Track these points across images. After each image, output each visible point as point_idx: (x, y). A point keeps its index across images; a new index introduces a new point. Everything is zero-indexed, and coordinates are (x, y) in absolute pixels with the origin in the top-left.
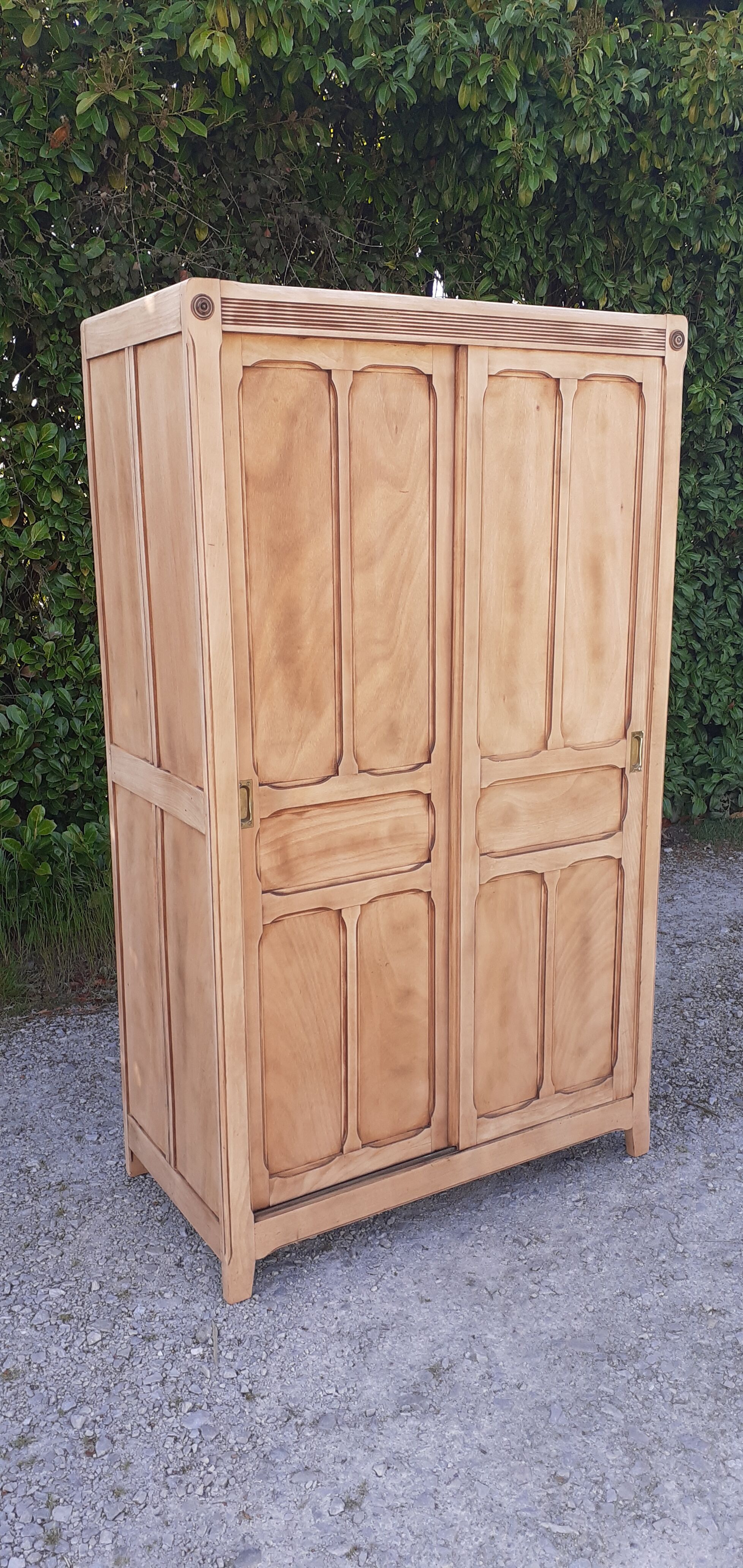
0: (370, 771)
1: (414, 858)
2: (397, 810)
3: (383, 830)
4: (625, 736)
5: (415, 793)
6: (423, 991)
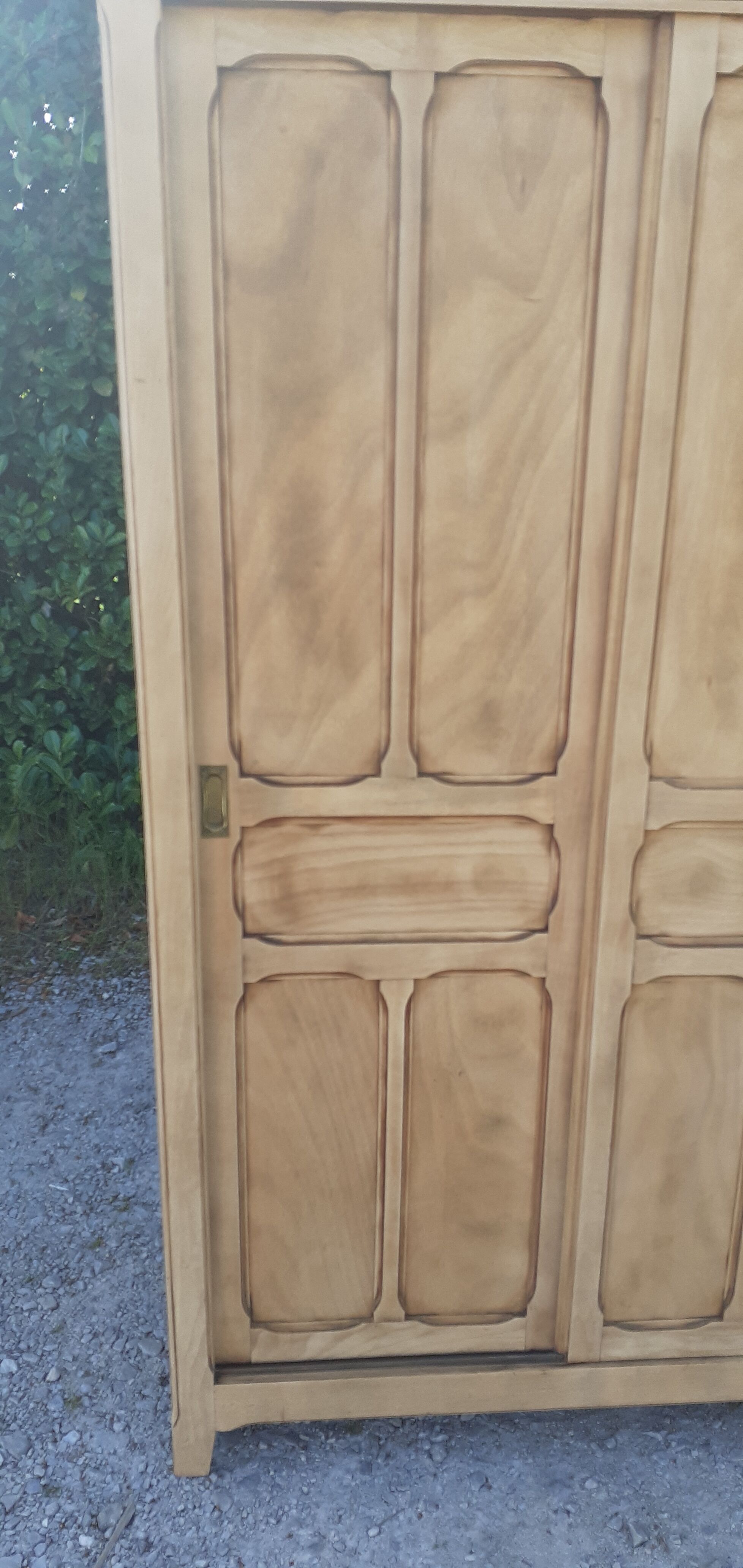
0: (439, 776)
1: (518, 921)
2: (490, 843)
3: (464, 871)
5: (525, 820)
6: (527, 1124)
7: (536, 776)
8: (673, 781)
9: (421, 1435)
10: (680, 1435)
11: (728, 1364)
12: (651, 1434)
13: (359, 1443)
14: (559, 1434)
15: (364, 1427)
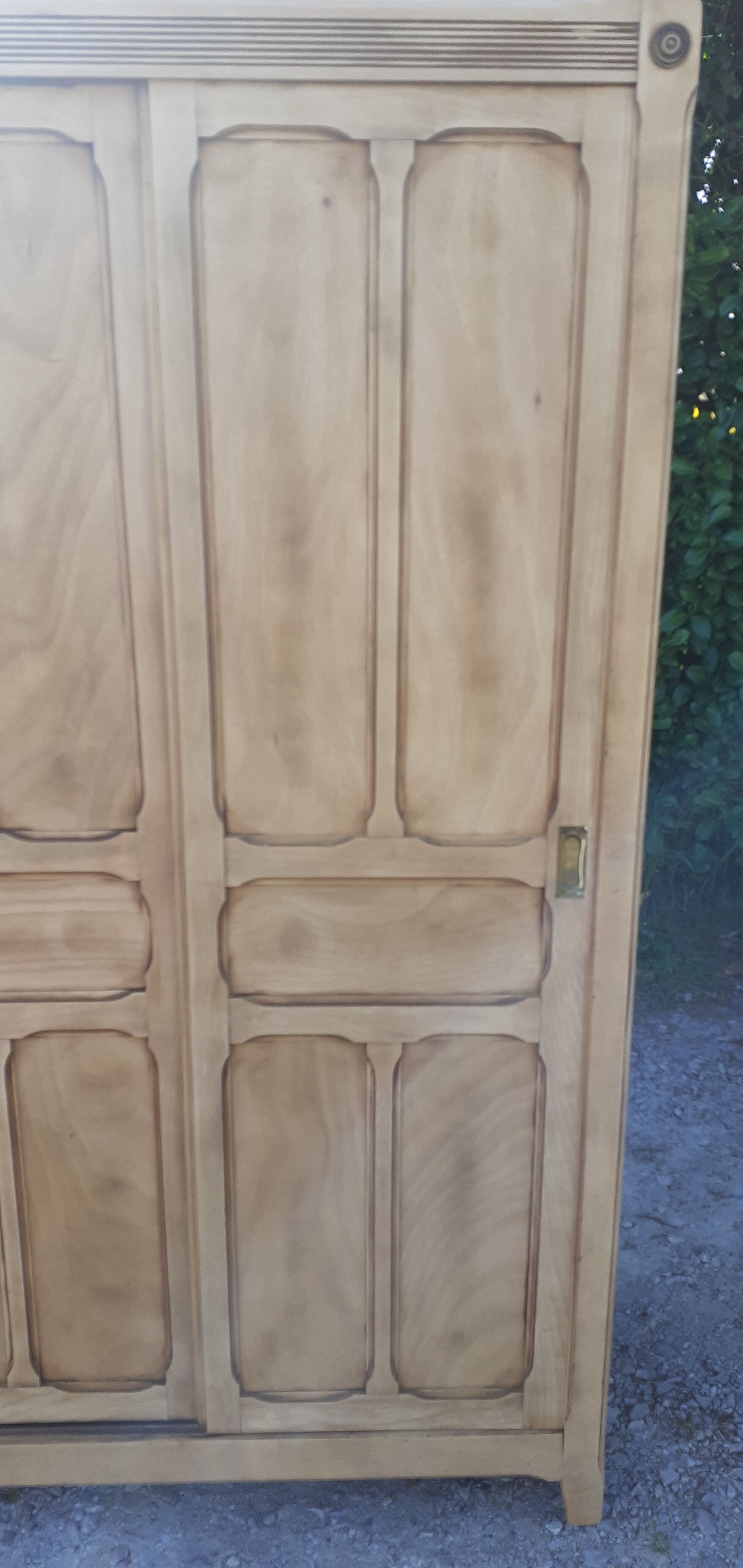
0: (16, 832)
1: (117, 980)
2: (77, 900)
3: (54, 928)
4: (545, 832)
5: (111, 877)
6: (146, 1187)
7: (118, 832)
8: (250, 838)
9: (78, 1505)
10: (344, 1512)
11: (374, 1439)
12: (314, 1510)
13: (9, 1513)
14: (219, 1508)
15: (22, 1495)
